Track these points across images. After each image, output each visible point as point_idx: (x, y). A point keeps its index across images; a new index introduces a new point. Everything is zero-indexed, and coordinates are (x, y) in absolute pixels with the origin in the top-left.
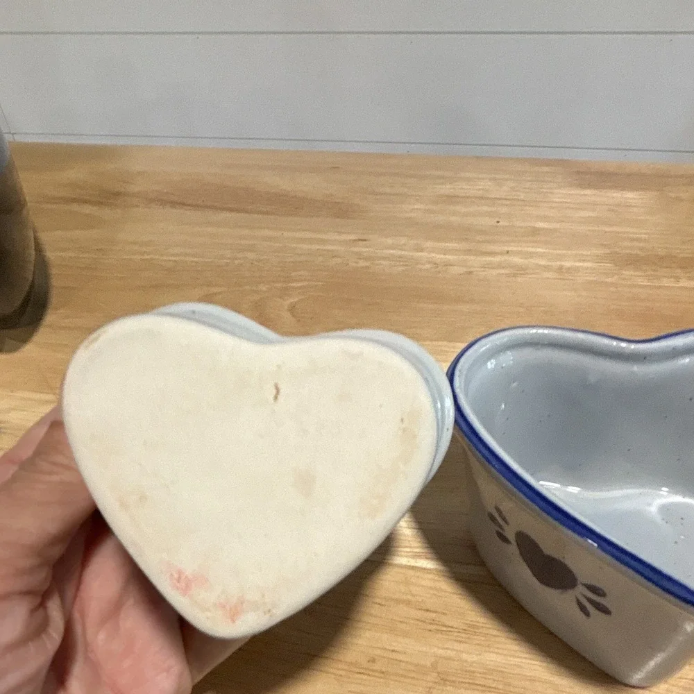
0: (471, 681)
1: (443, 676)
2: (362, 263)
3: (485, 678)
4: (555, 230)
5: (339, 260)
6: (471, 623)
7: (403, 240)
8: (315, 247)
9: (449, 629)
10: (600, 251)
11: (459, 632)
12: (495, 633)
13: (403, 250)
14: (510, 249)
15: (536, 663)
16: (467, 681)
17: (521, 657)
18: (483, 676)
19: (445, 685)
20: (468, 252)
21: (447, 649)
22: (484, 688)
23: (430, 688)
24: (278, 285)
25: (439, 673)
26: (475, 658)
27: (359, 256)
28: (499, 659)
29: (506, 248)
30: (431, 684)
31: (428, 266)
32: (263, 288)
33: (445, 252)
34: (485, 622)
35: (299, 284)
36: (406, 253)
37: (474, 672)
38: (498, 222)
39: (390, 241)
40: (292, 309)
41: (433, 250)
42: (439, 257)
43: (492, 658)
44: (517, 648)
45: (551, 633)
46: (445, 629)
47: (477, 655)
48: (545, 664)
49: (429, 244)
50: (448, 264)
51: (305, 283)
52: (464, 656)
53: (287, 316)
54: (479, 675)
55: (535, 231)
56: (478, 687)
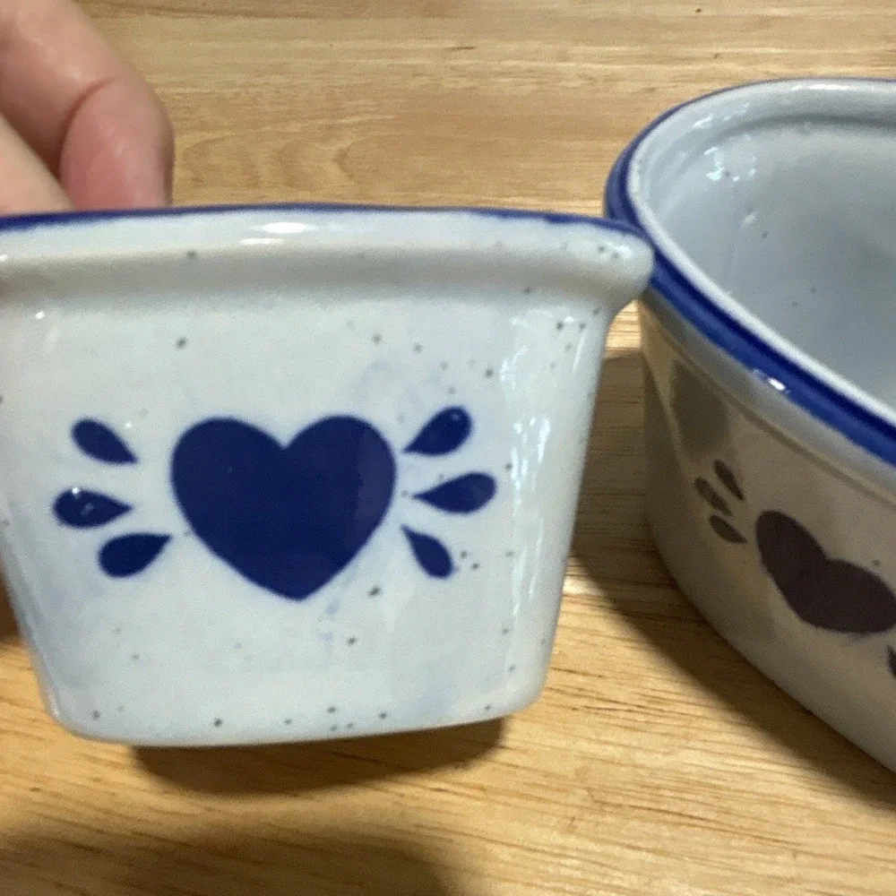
0: (652, 805)
1: (598, 796)
2: (464, 83)
3: (681, 799)
4: (799, 19)
5: (424, 80)
6: (652, 693)
7: (535, 45)
8: (383, 62)
9: (611, 706)
10: (881, 48)
11: (630, 711)
12: (699, 712)
13: (535, 60)
14: (720, 50)
15: (782, 769)
16: (645, 804)
17: (750, 759)
18: (678, 795)
19: (602, 812)
20: (649, 59)
21: (607, 743)
22: (676, 819)
23: (573, 819)
24: (321, 122)
25: (589, 789)
26: (660, 761)
27: (460, 72)
28: (709, 762)
29: (714, 50)
30: (573, 812)
31: (579, 83)
32: (295, 127)
33: (608, 59)
34: (678, 691)
35: (356, 119)
36: (542, 64)
37: (658, 788)
38: (699, 11)
39: (512, 47)
40: (341, 159)
41: (588, 58)
42: (597, 68)
43: (693, 760)
44: (743, 740)
45: (809, 713)
46: (603, 705)
47: (665, 754)
48: (797, 772)
49: (580, 49)
50: (612, 79)
51: (367, 117)
52: (640, 757)
53: (332, 169)
54: (668, 793)
55: (765, 22)
56: (668, 817)
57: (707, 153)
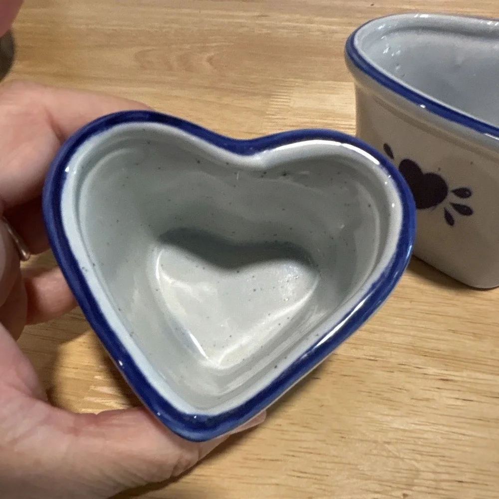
2: (265, 31)
5: (246, 29)
7: (298, 16)
8: (226, 20)
13: (297, 22)
24: (199, 45)
27: (263, 26)
32: (188, 46)
35: (215, 44)
38: (372, 5)
39: (287, 16)
40: (210, 60)
49: (318, 19)
50: (333, 32)
51: (219, 44)
53: (207, 66)
57: (382, 38)
